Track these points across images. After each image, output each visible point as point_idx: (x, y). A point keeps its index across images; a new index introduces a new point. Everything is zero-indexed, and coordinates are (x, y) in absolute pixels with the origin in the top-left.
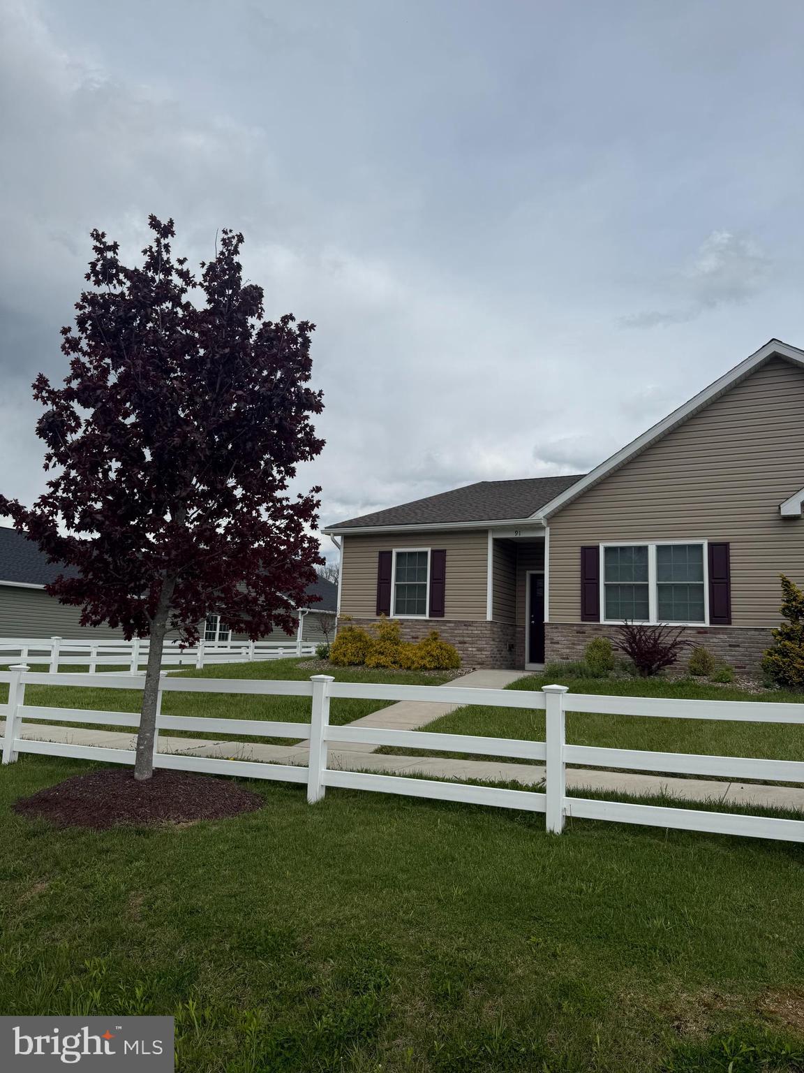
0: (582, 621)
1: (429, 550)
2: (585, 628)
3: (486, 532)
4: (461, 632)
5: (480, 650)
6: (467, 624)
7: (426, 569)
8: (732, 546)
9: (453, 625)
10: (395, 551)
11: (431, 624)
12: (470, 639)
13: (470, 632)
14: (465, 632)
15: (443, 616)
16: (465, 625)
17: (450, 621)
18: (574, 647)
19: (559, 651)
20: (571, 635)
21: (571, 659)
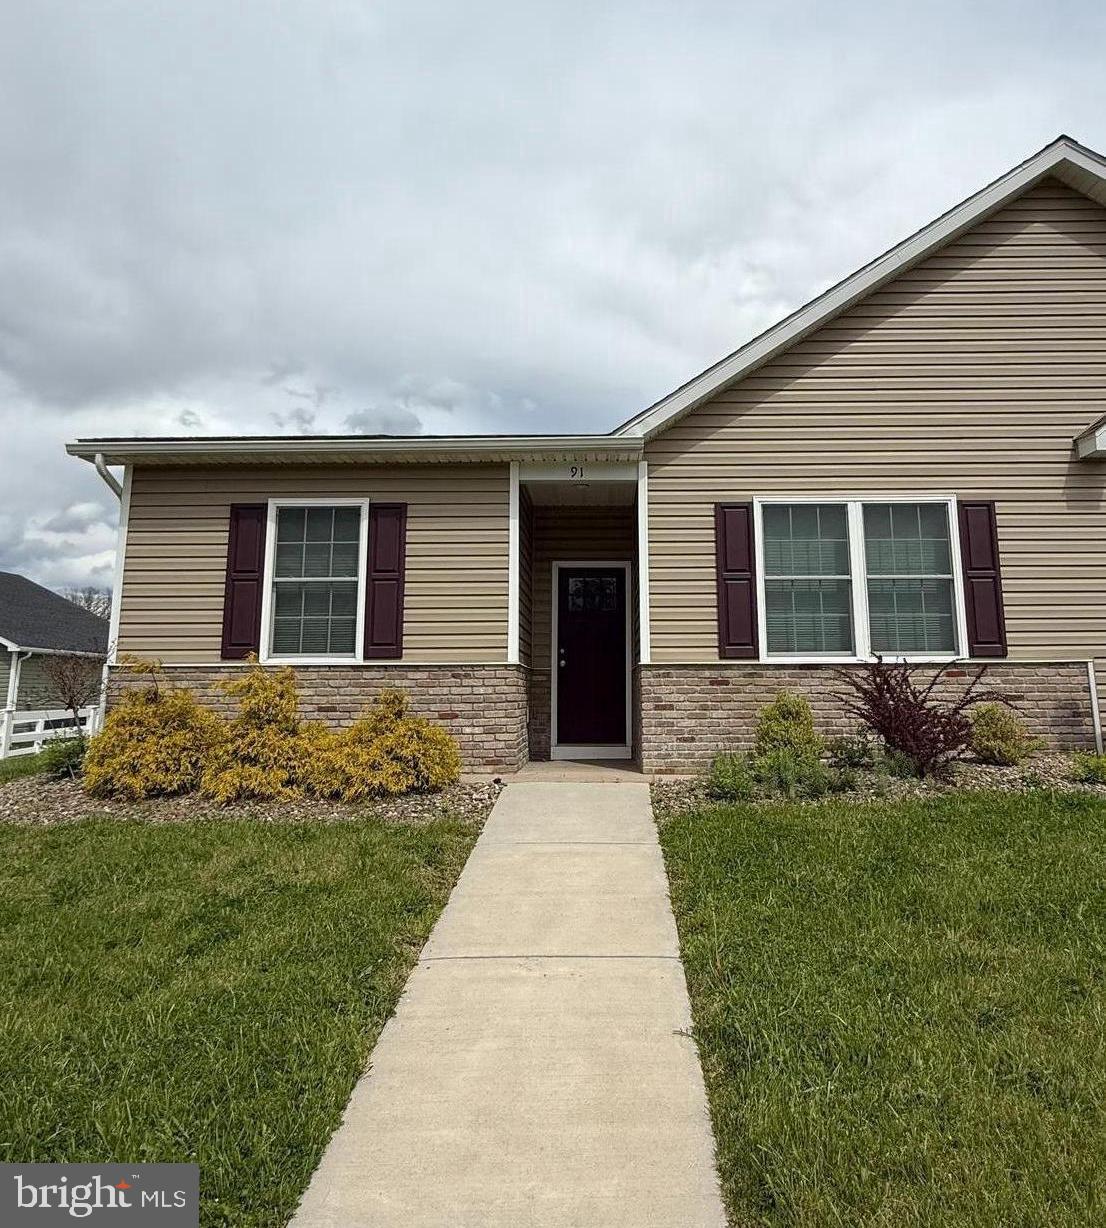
0: (721, 658)
1: (364, 504)
2: (728, 673)
3: (504, 467)
4: (445, 690)
5: (489, 731)
6: (459, 672)
7: (357, 548)
8: (999, 507)
9: (425, 675)
10: (273, 505)
11: (367, 675)
12: (469, 707)
13: (469, 690)
14: (454, 690)
15: (399, 657)
16: (453, 676)
17: (417, 668)
18: (705, 714)
19: (673, 725)
20: (698, 688)
21: (701, 740)
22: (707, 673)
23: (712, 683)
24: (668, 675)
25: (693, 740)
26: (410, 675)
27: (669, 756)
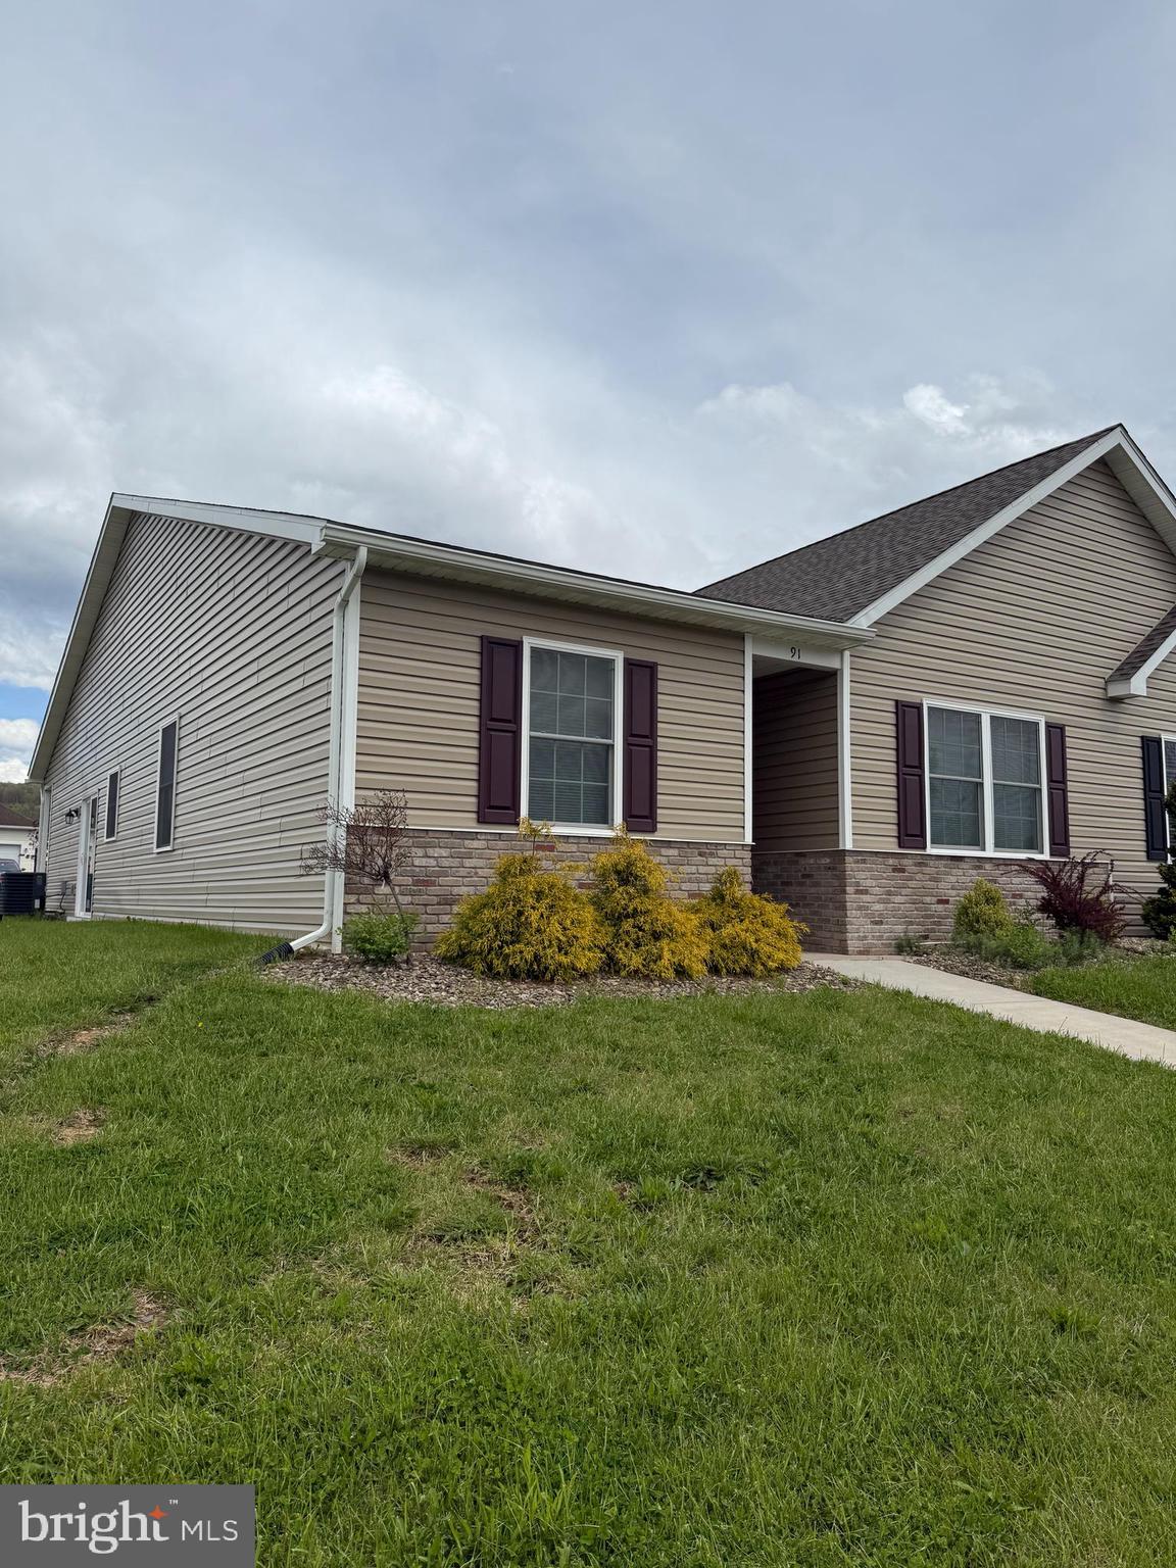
0: (900, 846)
1: (618, 657)
2: (905, 862)
3: (740, 637)
4: (694, 869)
6: (705, 850)
8: (1068, 731)
9: (675, 852)
10: (528, 644)
13: (713, 869)
14: (702, 869)
15: (654, 830)
16: (700, 854)
17: (668, 844)
18: (889, 899)
19: (867, 908)
20: (884, 875)
21: (887, 924)
22: (891, 861)
23: (894, 870)
24: (864, 861)
25: (881, 923)
26: (664, 851)
27: (865, 938)
